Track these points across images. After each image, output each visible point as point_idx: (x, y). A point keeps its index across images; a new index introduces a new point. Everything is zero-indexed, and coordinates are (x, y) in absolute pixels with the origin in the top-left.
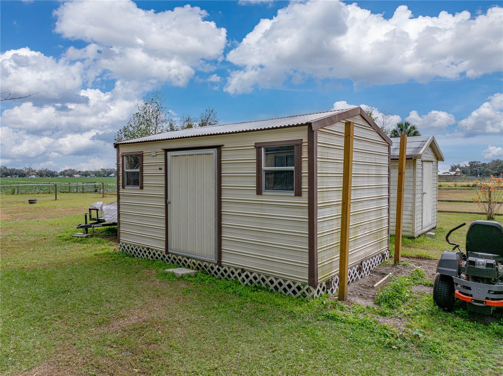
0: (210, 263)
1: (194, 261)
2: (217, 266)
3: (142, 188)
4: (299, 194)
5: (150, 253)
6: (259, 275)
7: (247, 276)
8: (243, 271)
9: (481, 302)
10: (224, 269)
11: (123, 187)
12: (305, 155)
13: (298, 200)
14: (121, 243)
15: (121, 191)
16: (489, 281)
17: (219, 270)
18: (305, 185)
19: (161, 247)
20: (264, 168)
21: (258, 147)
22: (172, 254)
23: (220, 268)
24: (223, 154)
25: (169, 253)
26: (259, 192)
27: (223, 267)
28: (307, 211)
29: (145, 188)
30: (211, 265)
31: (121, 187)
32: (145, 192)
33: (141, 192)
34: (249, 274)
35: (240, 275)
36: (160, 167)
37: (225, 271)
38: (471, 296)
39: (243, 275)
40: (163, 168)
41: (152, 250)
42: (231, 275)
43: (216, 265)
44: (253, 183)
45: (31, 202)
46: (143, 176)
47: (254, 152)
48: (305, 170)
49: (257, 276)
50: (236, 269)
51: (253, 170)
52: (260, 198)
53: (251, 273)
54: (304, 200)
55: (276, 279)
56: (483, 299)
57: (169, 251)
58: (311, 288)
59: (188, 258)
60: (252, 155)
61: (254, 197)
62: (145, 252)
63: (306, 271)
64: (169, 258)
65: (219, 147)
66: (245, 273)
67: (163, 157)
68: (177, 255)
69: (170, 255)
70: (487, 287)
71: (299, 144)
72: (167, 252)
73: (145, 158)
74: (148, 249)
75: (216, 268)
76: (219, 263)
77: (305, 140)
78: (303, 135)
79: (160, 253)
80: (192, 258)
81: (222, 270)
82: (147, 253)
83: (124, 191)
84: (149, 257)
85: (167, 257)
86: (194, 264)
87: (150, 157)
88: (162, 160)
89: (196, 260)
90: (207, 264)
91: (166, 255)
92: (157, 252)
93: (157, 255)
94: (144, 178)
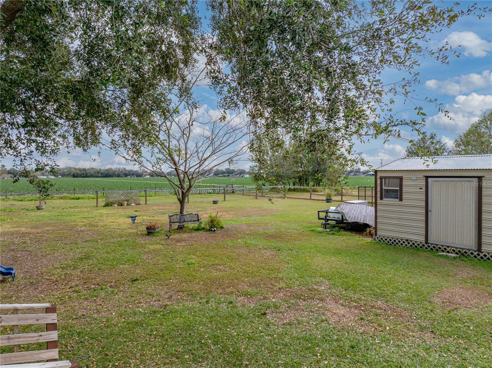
0: (469, 250)
1: (454, 249)
2: (477, 253)
3: (401, 200)
5: (409, 243)
10: (483, 254)
11: (381, 199)
14: (378, 236)
15: (379, 201)
17: (478, 255)
19: (422, 239)
22: (432, 244)
23: (480, 253)
25: (429, 243)
27: (482, 253)
29: (403, 200)
30: (471, 251)
31: (378, 199)
32: (404, 202)
33: (400, 203)
36: (421, 187)
37: (485, 256)
40: (424, 188)
41: (411, 241)
43: (475, 251)
45: (215, 202)
46: (402, 192)
57: (429, 242)
59: (448, 247)
62: (404, 242)
64: (429, 246)
65: (480, 178)
67: (424, 181)
68: (437, 245)
69: (430, 245)
72: (427, 242)
73: (403, 180)
74: (407, 240)
75: (475, 254)
76: (479, 249)
79: (419, 243)
80: (452, 247)
81: (482, 255)
82: (406, 243)
83: (382, 201)
84: (408, 245)
85: (426, 246)
86: (454, 251)
87: (411, 181)
88: (423, 183)
89: (456, 248)
90: (467, 251)
91: (425, 245)
92: (416, 242)
93: (416, 244)
94: (403, 194)
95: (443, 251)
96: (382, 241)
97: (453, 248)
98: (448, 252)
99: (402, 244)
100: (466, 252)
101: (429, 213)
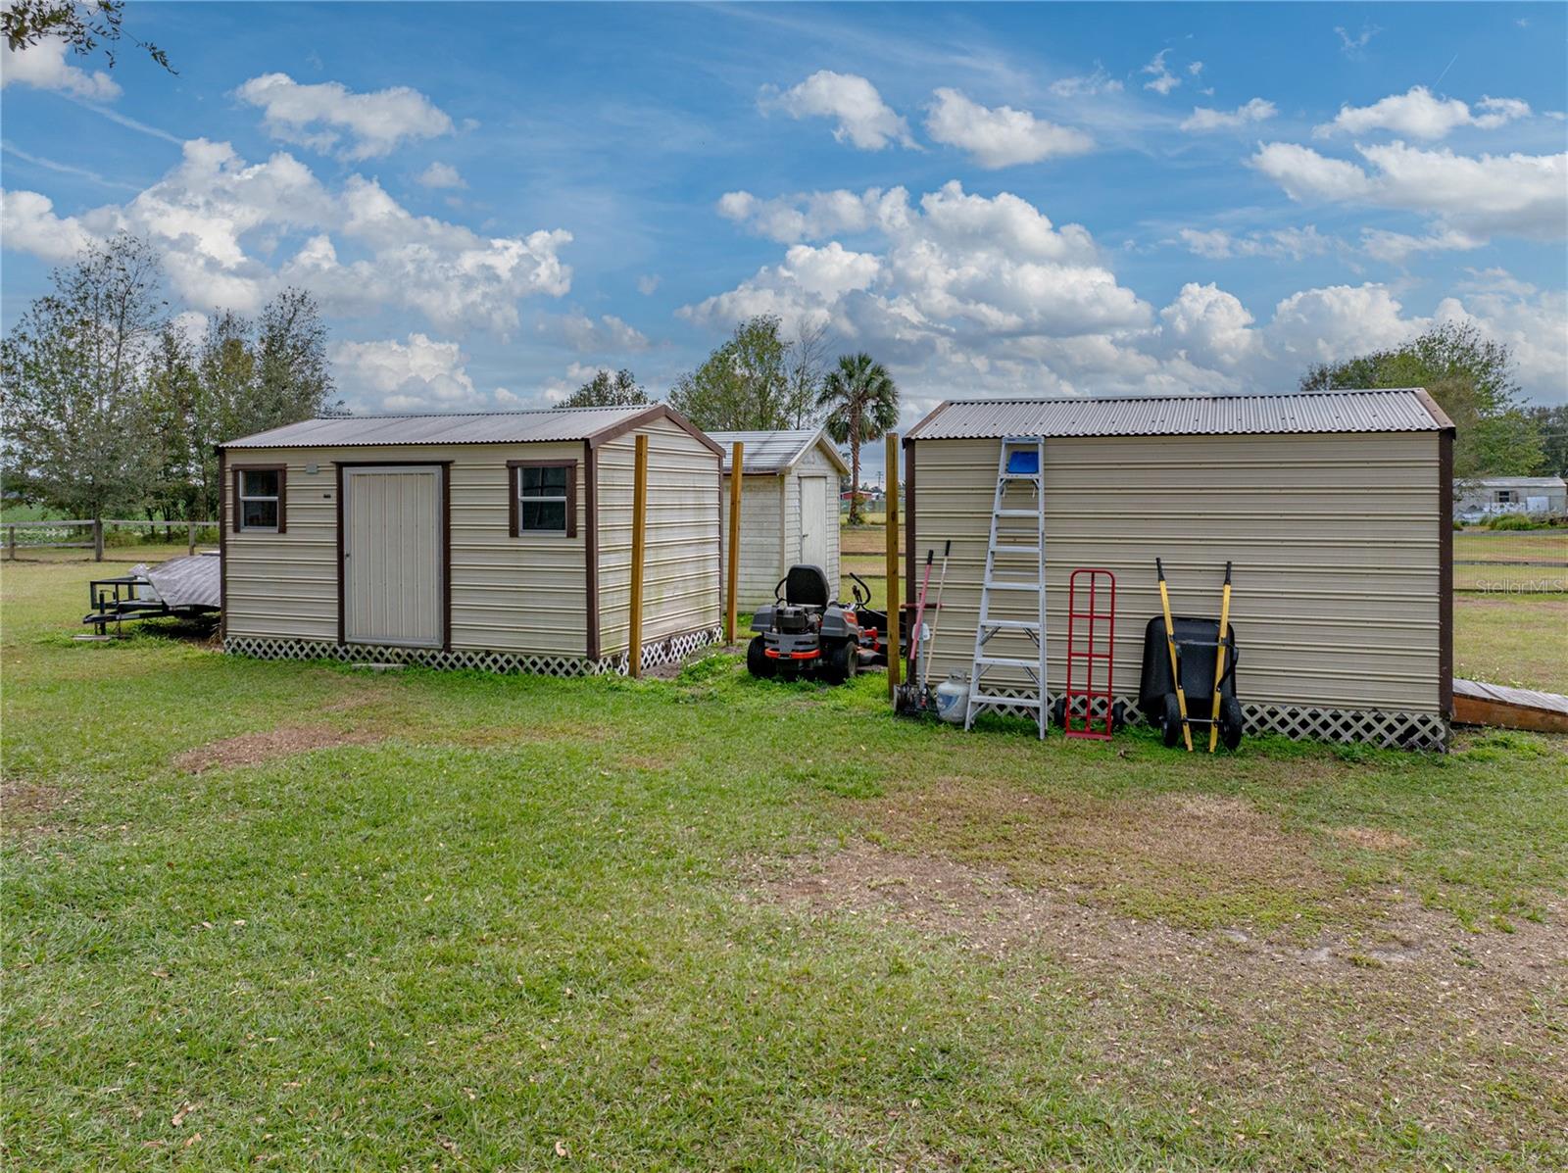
0: (428, 650)
1: (399, 650)
2: (443, 653)
3: (283, 530)
4: (572, 534)
5: (302, 649)
6: (515, 656)
7: (495, 661)
8: (488, 653)
9: (787, 655)
10: (455, 655)
11: (237, 530)
12: (581, 481)
13: (571, 542)
14: (229, 639)
15: (231, 536)
16: (796, 631)
17: (446, 658)
18: (581, 522)
19: (330, 634)
20: (520, 497)
21: (512, 467)
22: (353, 644)
23: (448, 655)
24: (453, 474)
25: (346, 643)
26: (514, 533)
27: (453, 652)
28: (584, 557)
29: (289, 531)
30: (431, 652)
31: (230, 530)
32: (291, 536)
33: (281, 538)
34: (498, 657)
35: (482, 660)
36: (327, 493)
37: (458, 659)
38: (778, 650)
39: (489, 660)
40: (334, 494)
41: (308, 642)
42: (468, 663)
43: (440, 651)
44: (504, 521)
46: (285, 509)
47: (506, 473)
48: (581, 501)
49: (511, 658)
50: (477, 654)
51: (504, 500)
52: (515, 542)
53: (502, 655)
54: (580, 542)
55: (541, 658)
56: (789, 652)
57: (347, 639)
58: (591, 663)
59: (387, 647)
60: (503, 479)
61: (506, 540)
62: (291, 648)
63: (584, 640)
64: (346, 651)
65: (446, 465)
66: (492, 657)
67: (334, 475)
68: (364, 645)
69: (348, 647)
70: (794, 638)
71: (572, 466)
72: (342, 642)
73: (289, 475)
74: (298, 642)
75: (440, 656)
76: (447, 647)
77: (581, 460)
78: (578, 455)
79: (326, 646)
80: (394, 647)
81: (452, 658)
82: (296, 648)
83: (239, 537)
84: (301, 655)
85: (341, 650)
86: (398, 655)
87: (304, 475)
88: (331, 480)
89: (403, 648)
90: (424, 653)
91: (338, 648)
92: (318, 644)
93: (318, 650)
94: (288, 513)
95: (377, 660)
96: (240, 652)
97: (397, 650)
98: (388, 661)
99: (286, 654)
100: (421, 656)
101: (346, 561)
